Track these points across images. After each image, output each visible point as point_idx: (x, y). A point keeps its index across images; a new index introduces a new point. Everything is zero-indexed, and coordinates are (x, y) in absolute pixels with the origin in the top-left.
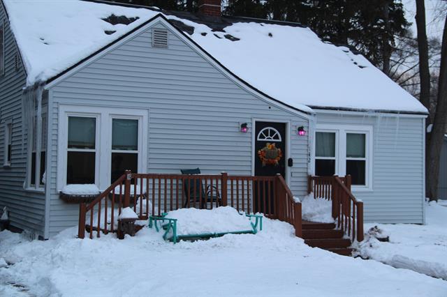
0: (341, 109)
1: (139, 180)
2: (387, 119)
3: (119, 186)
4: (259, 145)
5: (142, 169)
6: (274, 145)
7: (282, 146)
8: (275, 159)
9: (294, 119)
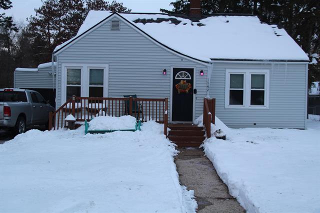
0: (245, 60)
1: (104, 101)
2: (279, 65)
3: (69, 103)
6: (185, 81)
7: (191, 82)
8: (186, 89)
9: (198, 66)
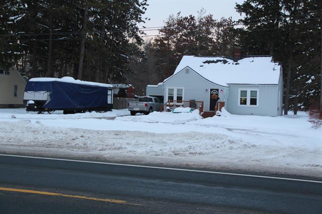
2: (263, 87)
3: (168, 103)
4: (211, 94)
5: (183, 100)
6: (215, 94)
7: (218, 94)
8: (215, 98)
9: (220, 88)
